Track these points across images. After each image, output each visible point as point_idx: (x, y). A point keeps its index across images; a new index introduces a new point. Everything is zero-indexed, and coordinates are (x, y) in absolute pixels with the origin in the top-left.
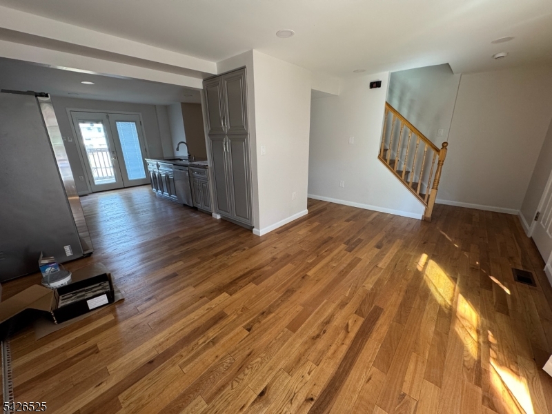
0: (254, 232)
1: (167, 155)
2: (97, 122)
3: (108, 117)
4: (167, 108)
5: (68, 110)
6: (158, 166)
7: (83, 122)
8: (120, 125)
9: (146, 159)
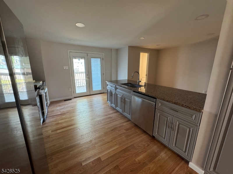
1: (114, 79)
2: (82, 58)
3: (87, 55)
4: (117, 51)
5: (69, 51)
6: (116, 89)
7: (75, 58)
8: (93, 60)
9: (106, 81)
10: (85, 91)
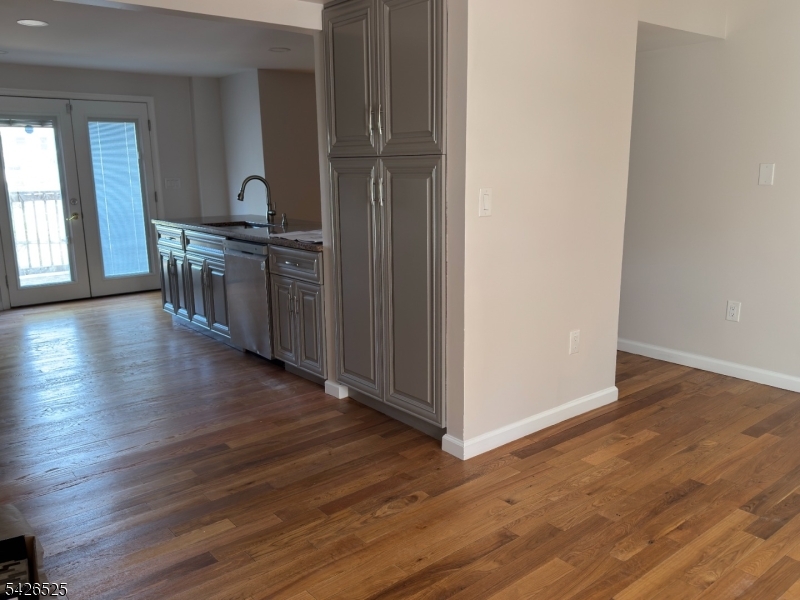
0: (445, 447)
1: (211, 211)
2: (42, 123)
3: (70, 108)
4: (219, 86)
6: (186, 241)
7: (10, 123)
8: (97, 131)
9: (153, 222)
10: (65, 277)
